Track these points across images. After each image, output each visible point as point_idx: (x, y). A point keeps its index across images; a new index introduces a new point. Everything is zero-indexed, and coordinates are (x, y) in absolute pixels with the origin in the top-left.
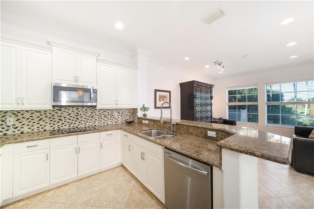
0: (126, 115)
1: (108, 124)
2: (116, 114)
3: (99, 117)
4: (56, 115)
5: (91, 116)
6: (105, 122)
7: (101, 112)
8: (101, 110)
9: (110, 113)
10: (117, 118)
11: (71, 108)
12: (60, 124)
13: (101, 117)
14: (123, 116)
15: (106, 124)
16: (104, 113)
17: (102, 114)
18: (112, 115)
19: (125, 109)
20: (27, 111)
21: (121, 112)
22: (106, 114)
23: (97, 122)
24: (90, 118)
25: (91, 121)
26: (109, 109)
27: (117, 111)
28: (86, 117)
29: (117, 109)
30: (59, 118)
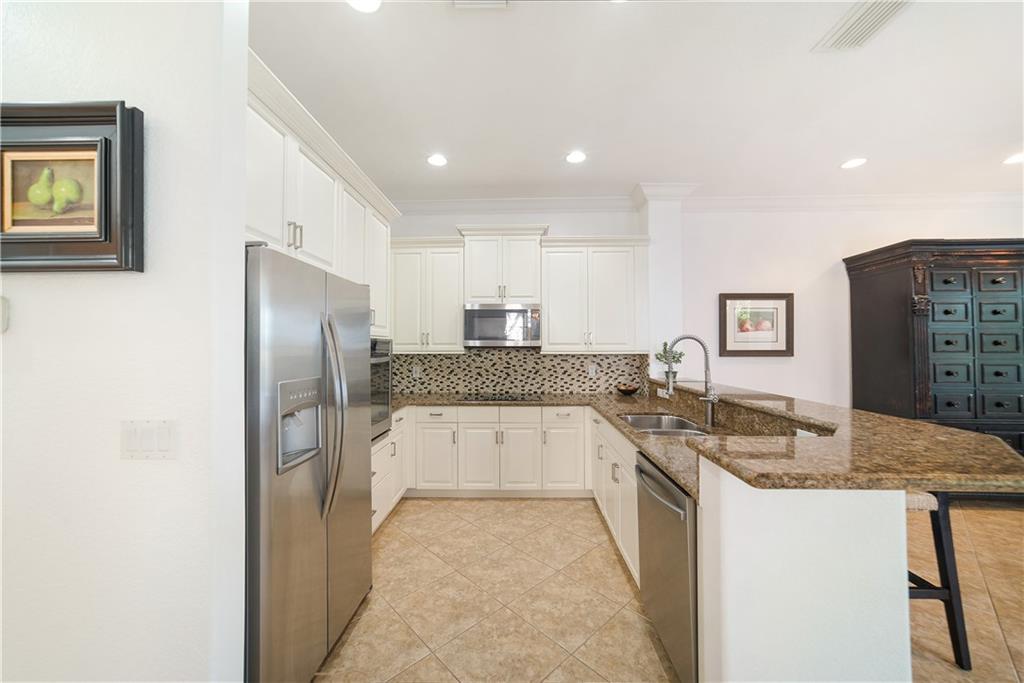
0: (619, 372)
1: (571, 393)
2: (592, 369)
3: (552, 372)
4: (473, 365)
5: (534, 371)
6: (566, 386)
7: (555, 363)
8: (555, 356)
9: (577, 366)
10: (595, 379)
11: (496, 352)
12: (479, 382)
13: (555, 375)
14: (611, 374)
15: (568, 391)
16: (563, 364)
17: (559, 367)
18: (582, 369)
19: (617, 356)
20: (435, 356)
21: (605, 364)
22: (567, 366)
23: (547, 384)
24: (532, 376)
25: (534, 382)
26: (573, 356)
27: (595, 359)
28: (524, 372)
29: (595, 356)
30: (478, 370)
